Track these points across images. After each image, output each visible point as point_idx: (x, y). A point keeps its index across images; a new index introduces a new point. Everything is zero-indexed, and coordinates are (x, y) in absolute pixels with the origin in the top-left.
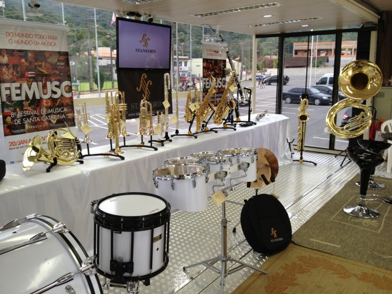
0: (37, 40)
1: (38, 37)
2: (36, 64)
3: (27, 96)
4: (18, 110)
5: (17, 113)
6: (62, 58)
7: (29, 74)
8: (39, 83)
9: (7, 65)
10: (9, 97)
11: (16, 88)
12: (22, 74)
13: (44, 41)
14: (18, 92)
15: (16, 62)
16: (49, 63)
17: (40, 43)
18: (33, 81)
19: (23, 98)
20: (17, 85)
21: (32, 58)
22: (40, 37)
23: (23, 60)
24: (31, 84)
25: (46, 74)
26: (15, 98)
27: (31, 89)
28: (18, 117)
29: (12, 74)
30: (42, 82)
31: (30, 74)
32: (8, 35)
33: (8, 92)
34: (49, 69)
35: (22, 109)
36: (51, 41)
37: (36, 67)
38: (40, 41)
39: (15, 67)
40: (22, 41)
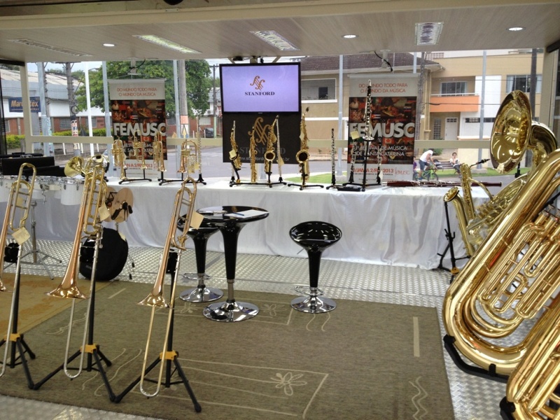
3: (131, 132)
6: (160, 105)
13: (145, 92)
20: (124, 124)
23: (129, 107)
29: (121, 117)
31: (134, 117)
36: (151, 92)
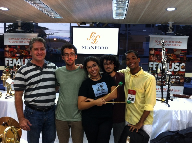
0: (22, 41)
1: (23, 39)
2: (21, 51)
3: (15, 64)
4: (11, 69)
5: (10, 71)
7: (17, 55)
8: (21, 59)
9: (8, 51)
10: (8, 64)
11: (11, 61)
12: (14, 55)
14: (12, 62)
15: (12, 50)
16: (27, 51)
17: (23, 42)
18: (18, 58)
19: (14, 65)
21: (19, 48)
22: (24, 39)
24: (18, 59)
25: (25, 56)
26: (10, 65)
27: (17, 61)
28: (11, 73)
29: (10, 55)
30: (23, 59)
32: (9, 39)
33: (8, 62)
34: (27, 53)
35: (13, 70)
37: (20, 52)
38: (23, 41)
39: (11, 52)
40: (15, 41)
